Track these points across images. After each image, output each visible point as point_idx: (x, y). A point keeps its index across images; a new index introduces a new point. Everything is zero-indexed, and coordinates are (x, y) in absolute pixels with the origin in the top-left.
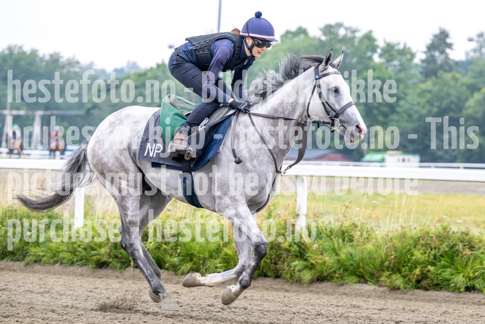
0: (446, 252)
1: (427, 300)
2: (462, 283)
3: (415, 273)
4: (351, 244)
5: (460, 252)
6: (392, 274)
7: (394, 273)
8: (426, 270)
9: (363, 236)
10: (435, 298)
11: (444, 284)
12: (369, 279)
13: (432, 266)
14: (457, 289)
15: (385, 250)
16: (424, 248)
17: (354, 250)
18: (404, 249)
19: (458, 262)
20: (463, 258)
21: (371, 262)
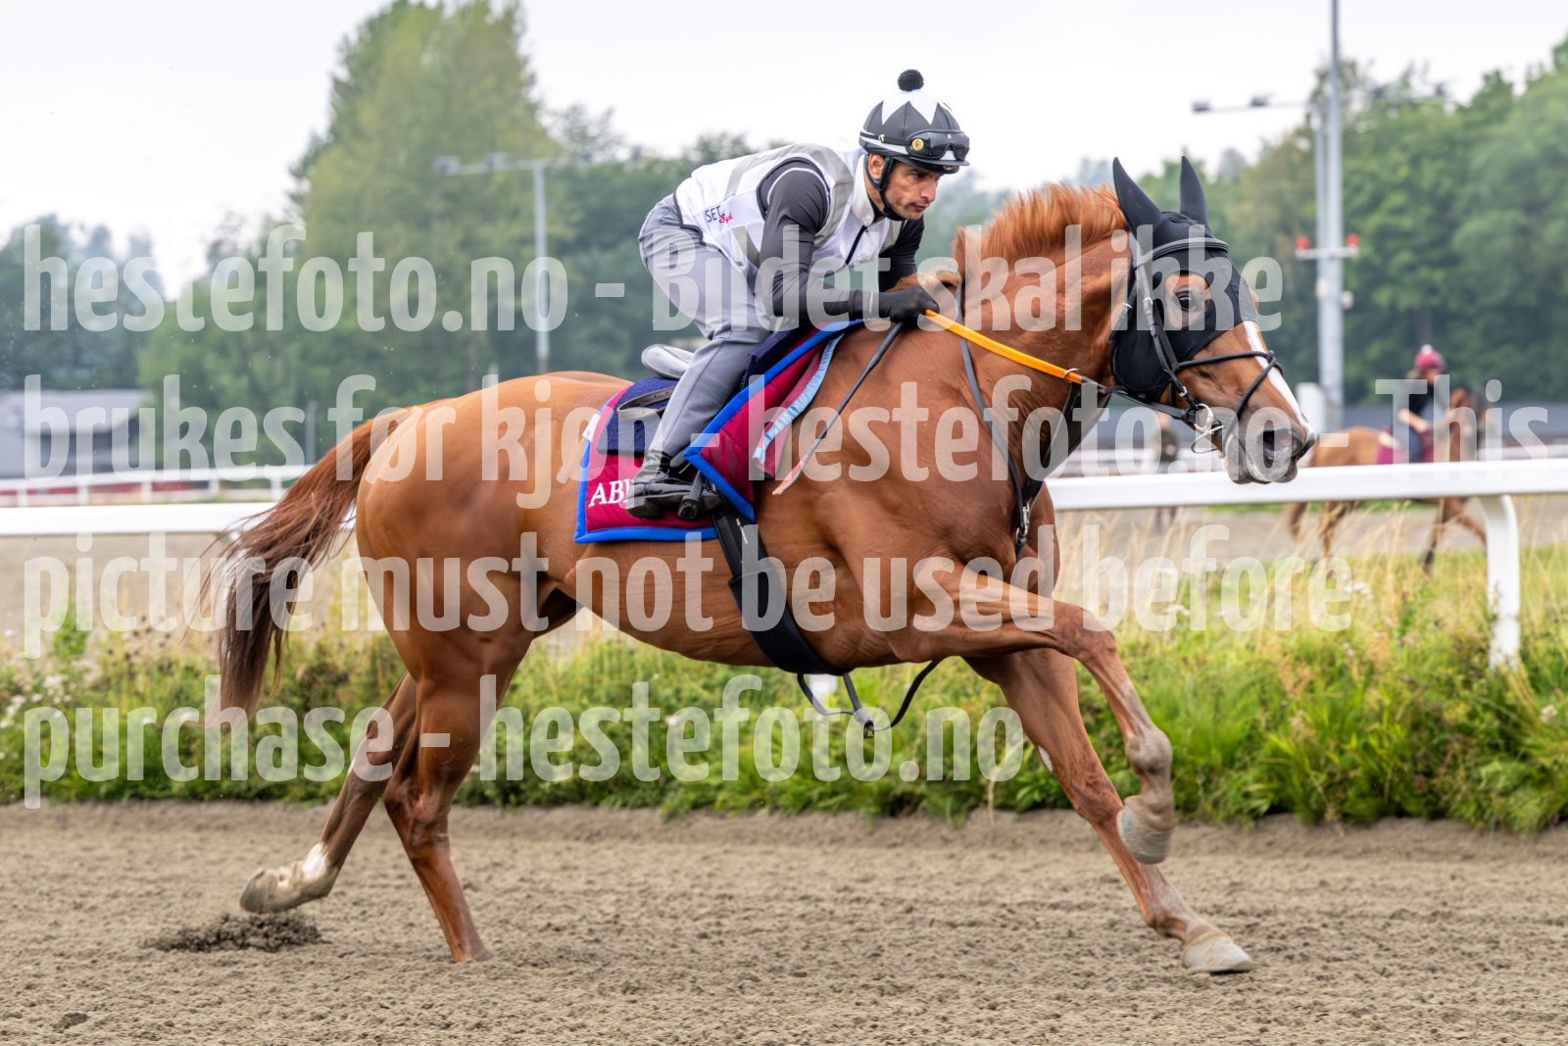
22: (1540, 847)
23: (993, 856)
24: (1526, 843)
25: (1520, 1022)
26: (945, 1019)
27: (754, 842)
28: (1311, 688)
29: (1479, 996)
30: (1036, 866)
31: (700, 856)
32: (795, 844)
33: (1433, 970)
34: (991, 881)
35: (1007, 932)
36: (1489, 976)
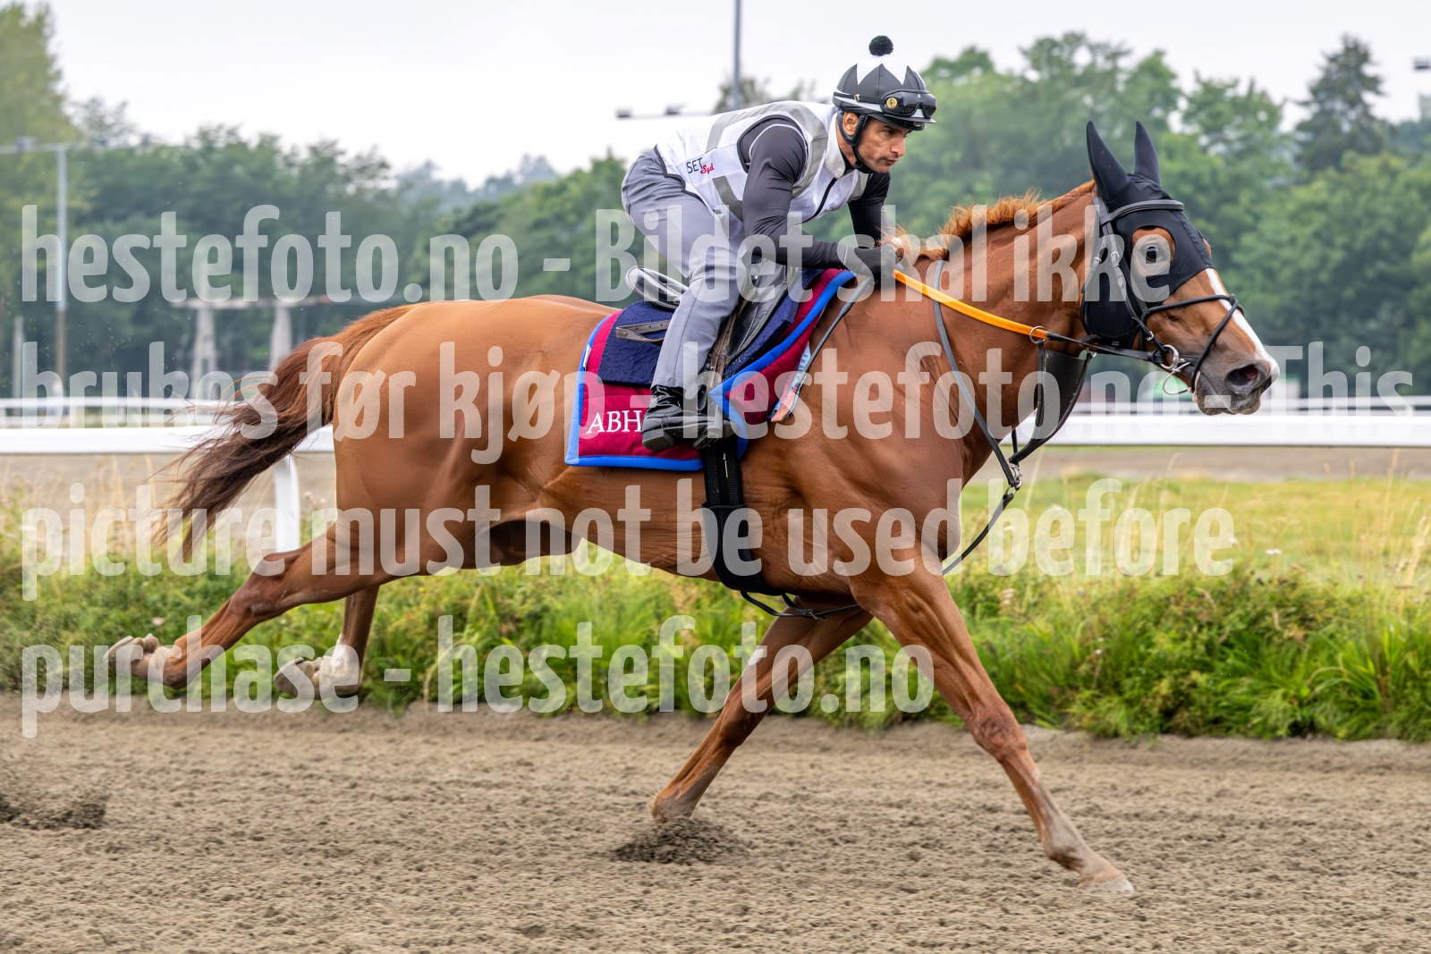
0: (1237, 634)
1: (1191, 762)
2: (1280, 715)
3: (1157, 693)
4: (993, 620)
5: (1277, 633)
6: (1099, 697)
7: (1106, 693)
8: (1187, 682)
9: (1025, 599)
10: (1210, 756)
11: (1234, 718)
12: (1038, 712)
13: (1202, 671)
14: (1267, 732)
15: (1078, 634)
16: (1183, 625)
17: (999, 636)
18: (1129, 628)
19: (1269, 660)
20: (1284, 649)
21: (1043, 668)
22: (885, 742)
23: (427, 742)
24: (874, 738)
25: (861, 889)
26: (379, 878)
27: (225, 726)
28: (698, 605)
29: (829, 866)
30: (463, 750)
31: (178, 737)
32: (260, 728)
33: (791, 843)
34: (424, 762)
35: (436, 805)
36: (838, 849)
